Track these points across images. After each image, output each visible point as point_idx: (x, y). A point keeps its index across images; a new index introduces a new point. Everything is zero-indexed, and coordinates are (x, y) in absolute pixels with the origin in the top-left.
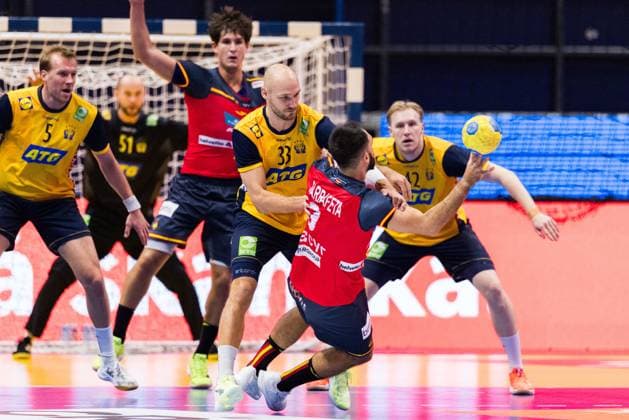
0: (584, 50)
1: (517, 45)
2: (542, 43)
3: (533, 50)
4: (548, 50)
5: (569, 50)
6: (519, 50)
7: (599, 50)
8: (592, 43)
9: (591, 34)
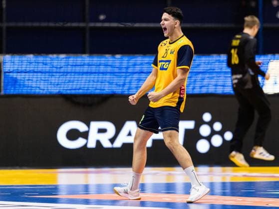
0: (99, 25)
1: (67, 22)
2: (79, 22)
3: (75, 25)
4: (82, 25)
5: (92, 25)
6: (69, 25)
7: (106, 25)
8: (102, 22)
9: (102, 17)
